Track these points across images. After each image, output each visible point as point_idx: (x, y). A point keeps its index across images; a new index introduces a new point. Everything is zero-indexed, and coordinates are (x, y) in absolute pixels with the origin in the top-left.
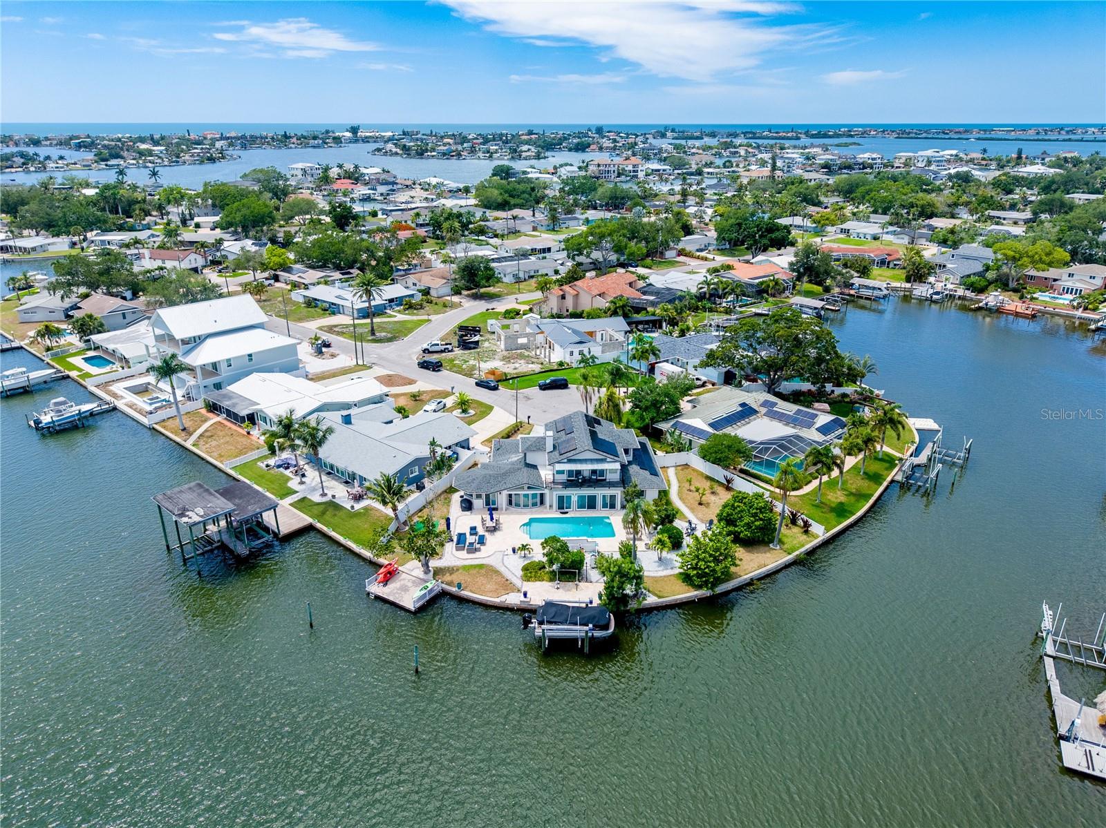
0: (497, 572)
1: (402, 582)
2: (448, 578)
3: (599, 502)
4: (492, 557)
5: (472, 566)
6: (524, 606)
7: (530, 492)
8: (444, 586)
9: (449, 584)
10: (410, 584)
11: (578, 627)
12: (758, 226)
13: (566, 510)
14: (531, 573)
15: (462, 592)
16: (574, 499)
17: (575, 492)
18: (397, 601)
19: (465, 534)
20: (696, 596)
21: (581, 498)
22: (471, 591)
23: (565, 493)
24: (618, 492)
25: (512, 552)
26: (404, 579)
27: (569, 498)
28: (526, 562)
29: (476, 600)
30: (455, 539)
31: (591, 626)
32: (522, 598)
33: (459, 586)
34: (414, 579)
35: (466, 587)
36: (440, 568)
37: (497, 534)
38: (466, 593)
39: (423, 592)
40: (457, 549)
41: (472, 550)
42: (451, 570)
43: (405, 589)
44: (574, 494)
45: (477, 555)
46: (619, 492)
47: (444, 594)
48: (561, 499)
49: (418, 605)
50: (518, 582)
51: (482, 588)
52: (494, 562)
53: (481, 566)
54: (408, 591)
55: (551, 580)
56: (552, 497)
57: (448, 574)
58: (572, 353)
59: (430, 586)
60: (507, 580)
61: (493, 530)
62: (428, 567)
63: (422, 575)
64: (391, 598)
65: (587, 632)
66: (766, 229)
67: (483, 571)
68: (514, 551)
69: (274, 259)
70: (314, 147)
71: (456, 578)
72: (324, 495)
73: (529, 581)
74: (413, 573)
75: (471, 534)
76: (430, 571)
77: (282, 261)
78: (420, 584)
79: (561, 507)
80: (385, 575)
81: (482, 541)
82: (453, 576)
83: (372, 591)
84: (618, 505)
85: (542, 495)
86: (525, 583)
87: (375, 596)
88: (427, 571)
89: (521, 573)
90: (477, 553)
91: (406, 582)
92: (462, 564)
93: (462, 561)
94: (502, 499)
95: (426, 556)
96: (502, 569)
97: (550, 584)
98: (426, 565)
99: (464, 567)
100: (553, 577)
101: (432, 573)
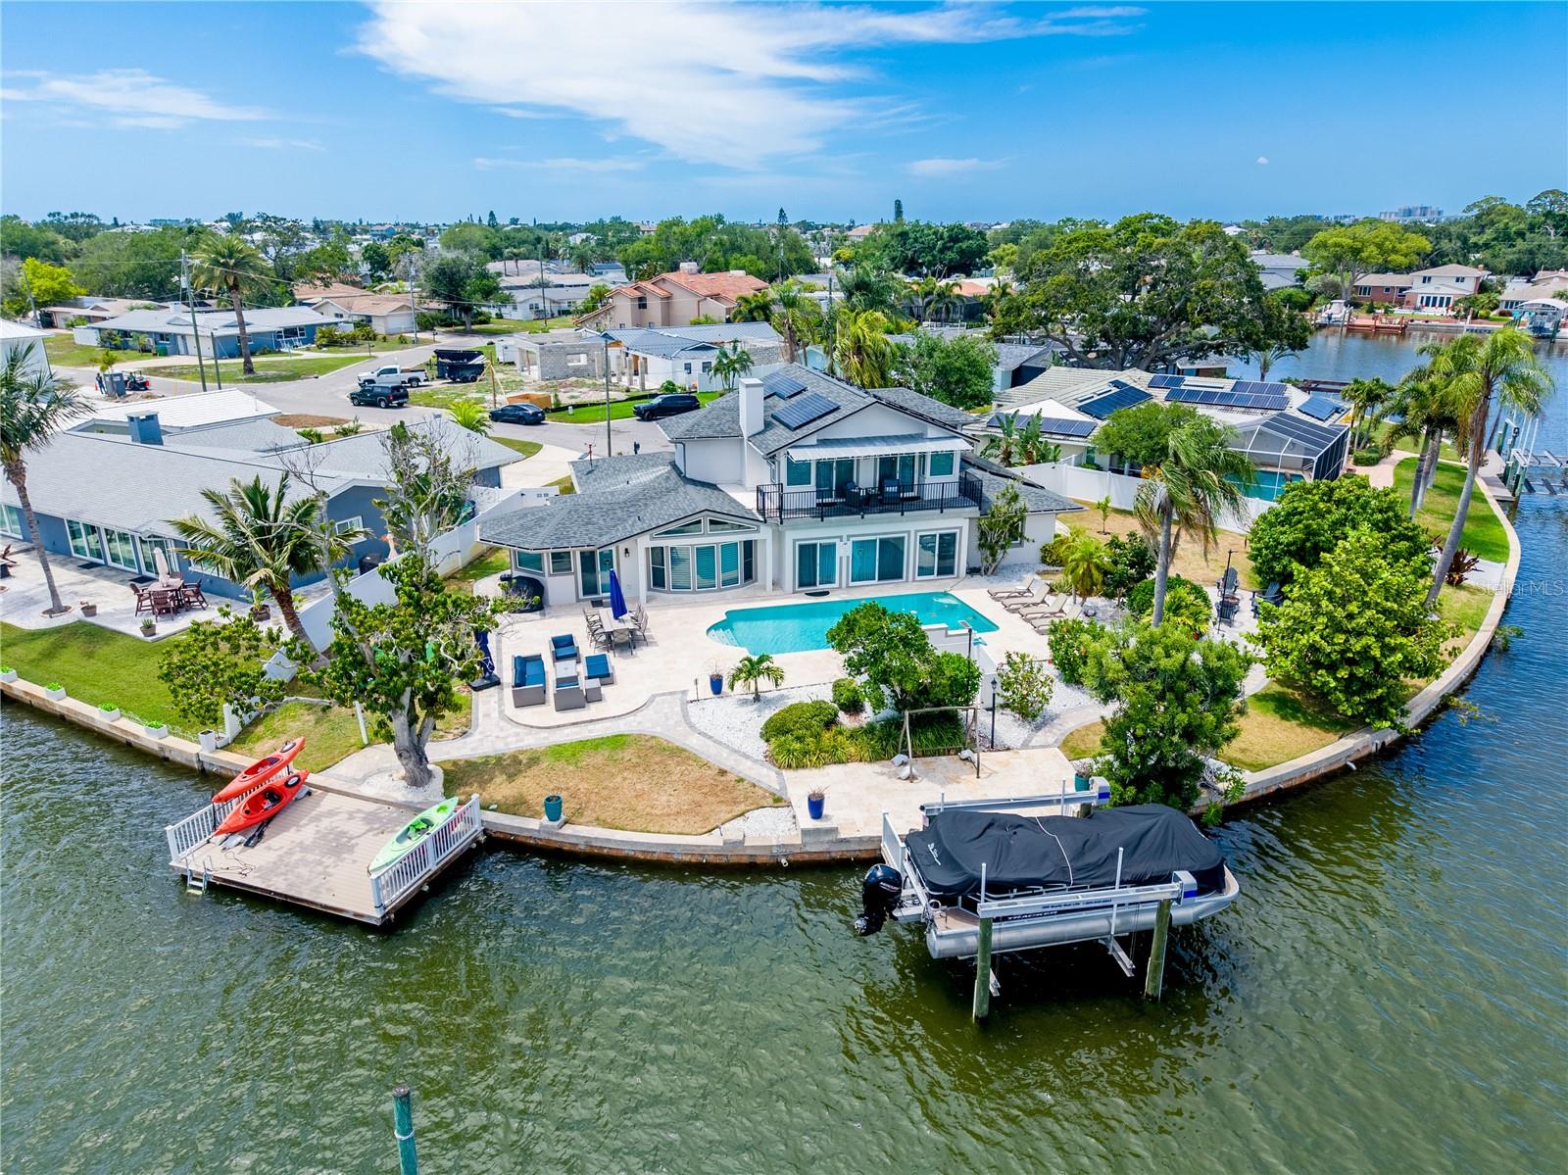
0: (678, 753)
1: (325, 823)
2: (501, 789)
3: (912, 556)
4: (649, 712)
5: (583, 743)
6: (817, 848)
7: (718, 539)
8: (491, 817)
9: (505, 808)
10: (355, 827)
11: (1118, 894)
12: (935, 233)
13: (820, 587)
14: (799, 739)
15: (568, 830)
16: (844, 552)
17: (845, 532)
18: (305, 893)
19: (537, 659)
20: (1347, 754)
21: (862, 547)
22: (601, 822)
23: (819, 533)
24: (960, 523)
25: (709, 693)
26: (331, 814)
27: (829, 549)
28: (768, 714)
29: (628, 851)
30: (506, 673)
31: (1187, 878)
32: (807, 821)
33: (553, 807)
34: (372, 807)
35: (579, 812)
36: (469, 764)
37: (642, 652)
38: (582, 833)
39: (411, 845)
40: (520, 703)
41: (571, 698)
42: (512, 765)
43: (339, 845)
44: (845, 535)
45: (593, 711)
46: (965, 524)
47: (494, 844)
48: (807, 552)
49: (395, 896)
50: (768, 777)
51: (641, 806)
52: (656, 724)
53: (618, 742)
54: (351, 849)
55: (879, 755)
56: (776, 554)
57: (500, 779)
58: (688, 367)
59: (439, 819)
60: (723, 772)
61: (630, 643)
62: (422, 758)
63: (401, 793)
64: (279, 885)
65: (1164, 907)
66: (950, 237)
67: (627, 754)
68: (716, 685)
69: (38, 283)
71: (533, 787)
72: (58, 609)
73: (800, 766)
74: (366, 790)
75: (557, 658)
76: (430, 774)
77: (57, 287)
78: (398, 822)
79: (806, 579)
80: (254, 805)
81: (600, 671)
82: (519, 780)
83: (196, 866)
84: (962, 560)
85: (749, 546)
86: (787, 774)
87: (210, 884)
88: (419, 776)
89: (763, 746)
90: (593, 706)
91: (340, 823)
92: (547, 743)
93: (544, 734)
94: (634, 571)
95: (413, 720)
96: (693, 743)
97: (876, 767)
98: (415, 753)
99: (558, 751)
100: (884, 742)
101: (438, 782)
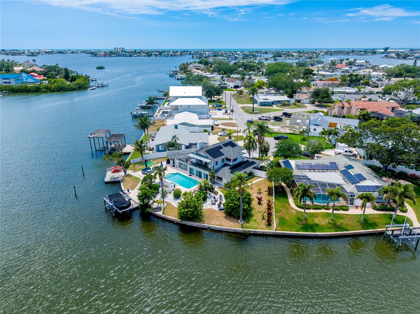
3: (203, 176)
22: (123, 184)
24: (208, 173)
27: (193, 169)
42: (130, 176)
44: (196, 169)
51: (127, 184)
59: (115, 177)
67: (136, 180)
70: (360, 55)
80: (115, 170)
82: (128, 178)
84: (209, 179)
93: (138, 175)
99: (134, 177)
